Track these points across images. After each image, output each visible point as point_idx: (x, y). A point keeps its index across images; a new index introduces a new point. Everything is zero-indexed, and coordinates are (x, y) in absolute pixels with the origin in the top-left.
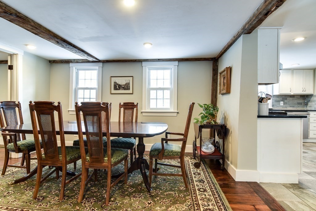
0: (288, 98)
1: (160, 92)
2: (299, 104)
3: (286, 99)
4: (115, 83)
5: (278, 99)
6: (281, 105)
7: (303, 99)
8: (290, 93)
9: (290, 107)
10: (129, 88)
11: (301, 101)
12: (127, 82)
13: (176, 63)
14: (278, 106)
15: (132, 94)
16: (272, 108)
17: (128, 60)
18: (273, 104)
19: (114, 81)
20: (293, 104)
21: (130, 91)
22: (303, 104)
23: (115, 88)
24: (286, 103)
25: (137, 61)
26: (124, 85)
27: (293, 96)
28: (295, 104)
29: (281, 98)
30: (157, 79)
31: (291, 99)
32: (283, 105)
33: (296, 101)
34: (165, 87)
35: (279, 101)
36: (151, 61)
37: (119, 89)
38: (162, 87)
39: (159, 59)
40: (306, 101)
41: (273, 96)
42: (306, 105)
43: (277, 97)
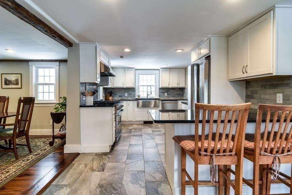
0: (170, 90)
1: (46, 87)
2: (178, 94)
3: (169, 91)
4: (5, 79)
5: (163, 91)
6: (165, 95)
7: (181, 91)
8: (169, 86)
9: (172, 97)
10: (18, 84)
11: (180, 92)
12: (16, 78)
13: (58, 63)
14: (163, 96)
15: (21, 88)
16: (159, 98)
17: (16, 60)
18: (160, 95)
19: (5, 77)
21: (19, 86)
22: (181, 95)
23: (6, 84)
24: (169, 94)
25: (23, 61)
26: (13, 81)
27: (173, 89)
28: (175, 95)
29: (166, 90)
30: (44, 76)
31: (173, 90)
32: (167, 95)
33: (176, 93)
34: (51, 82)
35: (164, 93)
36: (35, 61)
37: (9, 85)
38: (48, 82)
39: (42, 60)
40: (182, 93)
41: (160, 89)
42: (183, 95)
43: (163, 90)
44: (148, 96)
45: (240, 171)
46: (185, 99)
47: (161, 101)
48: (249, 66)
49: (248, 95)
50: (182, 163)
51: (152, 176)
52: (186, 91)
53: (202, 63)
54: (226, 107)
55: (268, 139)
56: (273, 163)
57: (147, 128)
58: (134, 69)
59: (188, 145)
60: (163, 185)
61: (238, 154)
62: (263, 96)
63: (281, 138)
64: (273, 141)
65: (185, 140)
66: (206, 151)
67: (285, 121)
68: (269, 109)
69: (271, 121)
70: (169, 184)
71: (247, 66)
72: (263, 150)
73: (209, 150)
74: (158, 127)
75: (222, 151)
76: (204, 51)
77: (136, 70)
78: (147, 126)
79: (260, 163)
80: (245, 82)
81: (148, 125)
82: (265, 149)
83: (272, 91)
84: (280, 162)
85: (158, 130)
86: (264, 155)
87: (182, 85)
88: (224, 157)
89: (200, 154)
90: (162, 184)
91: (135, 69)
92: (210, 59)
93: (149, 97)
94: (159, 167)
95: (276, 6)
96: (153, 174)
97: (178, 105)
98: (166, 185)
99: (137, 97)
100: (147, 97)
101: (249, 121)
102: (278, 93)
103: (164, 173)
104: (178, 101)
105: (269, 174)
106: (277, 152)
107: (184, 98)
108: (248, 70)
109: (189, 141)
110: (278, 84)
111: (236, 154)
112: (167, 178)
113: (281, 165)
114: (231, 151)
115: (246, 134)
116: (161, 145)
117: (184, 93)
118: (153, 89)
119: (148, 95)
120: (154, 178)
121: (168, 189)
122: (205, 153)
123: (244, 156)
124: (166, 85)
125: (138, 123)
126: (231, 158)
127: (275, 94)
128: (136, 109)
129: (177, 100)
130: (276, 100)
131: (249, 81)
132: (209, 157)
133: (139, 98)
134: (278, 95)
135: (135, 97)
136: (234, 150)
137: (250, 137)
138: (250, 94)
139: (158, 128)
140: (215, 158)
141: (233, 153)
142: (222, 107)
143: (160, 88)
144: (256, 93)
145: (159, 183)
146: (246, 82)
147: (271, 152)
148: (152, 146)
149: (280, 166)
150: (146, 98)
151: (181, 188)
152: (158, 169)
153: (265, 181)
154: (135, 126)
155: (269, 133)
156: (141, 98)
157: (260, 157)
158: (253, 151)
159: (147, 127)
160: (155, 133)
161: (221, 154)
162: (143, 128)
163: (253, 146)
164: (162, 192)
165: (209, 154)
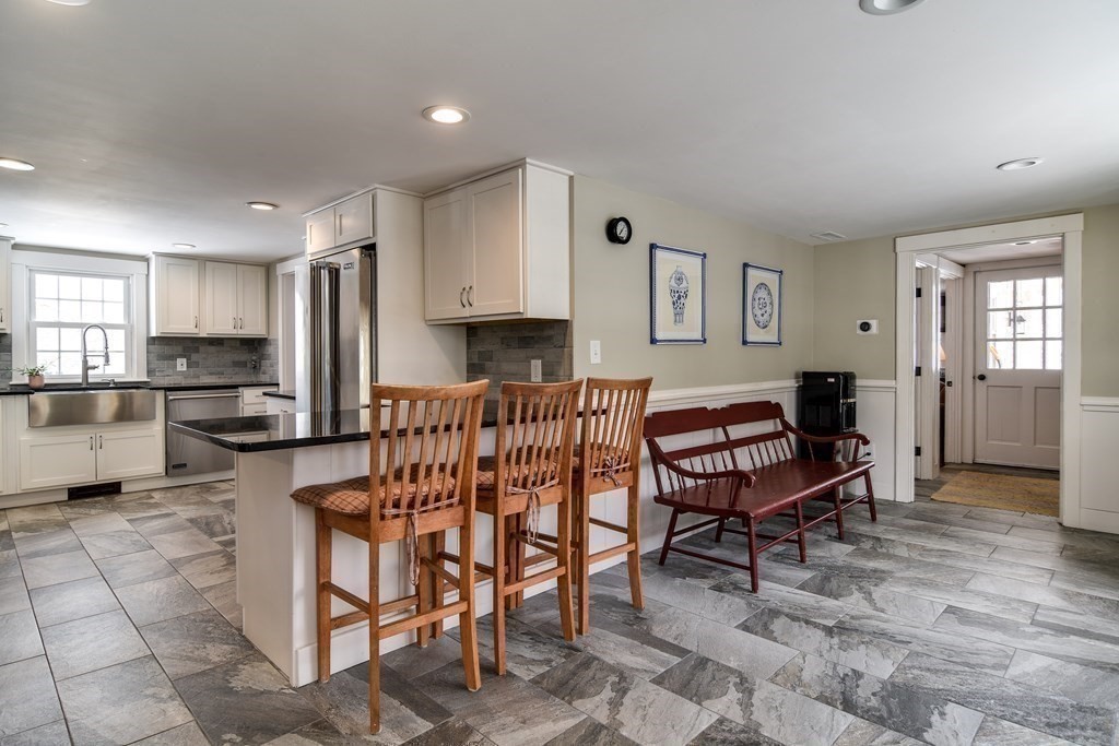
0: (202, 348)
2: (236, 364)
3: (198, 352)
5: (167, 350)
6: (179, 368)
7: (251, 351)
8: (196, 331)
9: (211, 374)
11: (243, 357)
14: (170, 372)
16: (146, 380)
18: (152, 366)
20: (219, 366)
22: (249, 365)
24: (197, 364)
27: (216, 342)
28: (224, 366)
29: (180, 349)
31: (212, 349)
32: (185, 369)
33: (229, 357)
35: (173, 358)
40: (254, 358)
41: (152, 341)
42: (256, 368)
43: (166, 345)
44: (90, 372)
45: (469, 538)
46: (268, 381)
47: (160, 396)
48: (475, 287)
49: (473, 364)
50: (321, 567)
51: (189, 658)
52: (270, 350)
53: (349, 266)
54: (443, 392)
55: (518, 462)
56: (528, 508)
57: (99, 514)
58: (5, 243)
59: (349, 500)
60: (246, 667)
61: (464, 501)
62: (506, 367)
63: (539, 455)
64: (526, 463)
65: (337, 491)
66: (396, 505)
67: (545, 418)
68: (519, 393)
69: (523, 420)
70: (265, 658)
71: (471, 288)
72: (511, 483)
73: (404, 503)
74: (152, 501)
75: (432, 498)
76: (354, 225)
77: (16, 247)
78: (94, 507)
79: (506, 514)
80: (465, 328)
81: (96, 502)
82: (514, 480)
83: (522, 353)
84: (539, 504)
85: (158, 513)
86: (513, 494)
87: (253, 329)
88: (437, 512)
89: (383, 517)
90: (240, 666)
91: (13, 242)
92: (375, 255)
93: (95, 376)
94: (209, 629)
95: (528, 160)
96: (192, 652)
97: (241, 405)
98: (256, 664)
99: (20, 379)
100: (85, 376)
101: (485, 425)
102: (533, 358)
103: (238, 638)
104: (240, 389)
105: (522, 544)
106: (534, 484)
107: (265, 378)
108: (474, 298)
109: (350, 493)
110: (533, 337)
111: (461, 502)
112: (252, 647)
113: (542, 509)
114: (450, 496)
115: (479, 458)
116: (194, 562)
117: (263, 357)
118: (117, 340)
119: (86, 368)
120: (206, 661)
121: (265, 671)
122: (394, 511)
123: (477, 509)
124: (184, 326)
125: (39, 501)
126: (452, 511)
127: (528, 360)
128: (26, 437)
129: (236, 387)
130: (530, 375)
131: (473, 328)
132: (405, 518)
133: (36, 383)
134: (533, 362)
135: (11, 378)
136: (457, 492)
137: (486, 463)
138: (476, 361)
139: (156, 506)
140: (419, 518)
141: (455, 500)
142: (434, 391)
143: (154, 338)
144: (491, 359)
145: (231, 668)
146: (468, 328)
147: (524, 486)
148: (151, 573)
149: (539, 512)
150: (80, 381)
151: (316, 645)
152: (209, 633)
153: (513, 566)
154: (26, 517)
155: (520, 450)
156: (46, 382)
157: (506, 499)
158: (492, 490)
159: (93, 512)
160: (147, 525)
161: (431, 506)
162: (73, 516)
163: (492, 478)
164: (246, 685)
165: (403, 511)
